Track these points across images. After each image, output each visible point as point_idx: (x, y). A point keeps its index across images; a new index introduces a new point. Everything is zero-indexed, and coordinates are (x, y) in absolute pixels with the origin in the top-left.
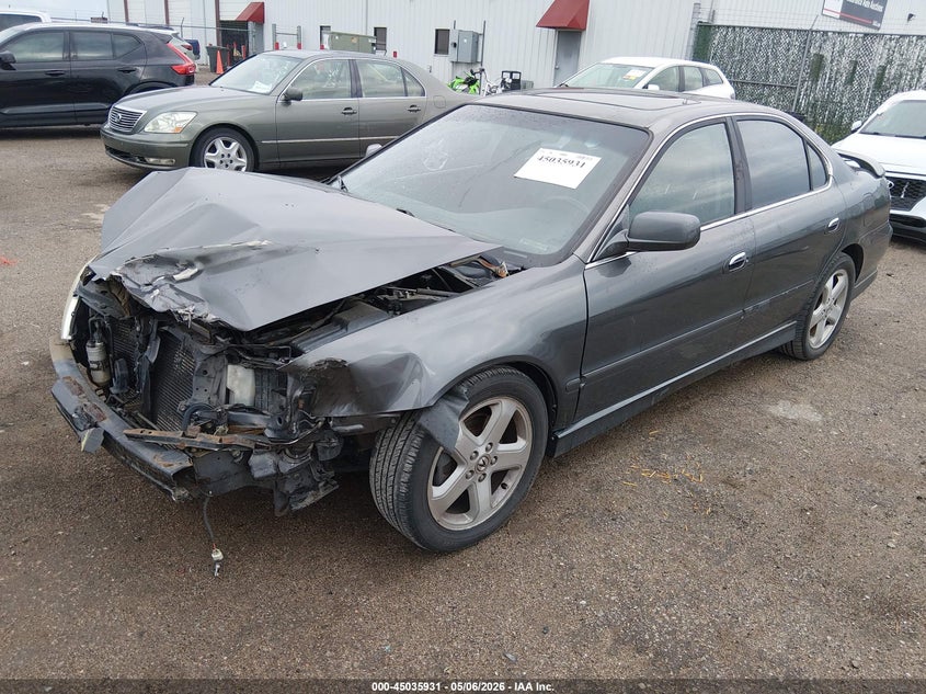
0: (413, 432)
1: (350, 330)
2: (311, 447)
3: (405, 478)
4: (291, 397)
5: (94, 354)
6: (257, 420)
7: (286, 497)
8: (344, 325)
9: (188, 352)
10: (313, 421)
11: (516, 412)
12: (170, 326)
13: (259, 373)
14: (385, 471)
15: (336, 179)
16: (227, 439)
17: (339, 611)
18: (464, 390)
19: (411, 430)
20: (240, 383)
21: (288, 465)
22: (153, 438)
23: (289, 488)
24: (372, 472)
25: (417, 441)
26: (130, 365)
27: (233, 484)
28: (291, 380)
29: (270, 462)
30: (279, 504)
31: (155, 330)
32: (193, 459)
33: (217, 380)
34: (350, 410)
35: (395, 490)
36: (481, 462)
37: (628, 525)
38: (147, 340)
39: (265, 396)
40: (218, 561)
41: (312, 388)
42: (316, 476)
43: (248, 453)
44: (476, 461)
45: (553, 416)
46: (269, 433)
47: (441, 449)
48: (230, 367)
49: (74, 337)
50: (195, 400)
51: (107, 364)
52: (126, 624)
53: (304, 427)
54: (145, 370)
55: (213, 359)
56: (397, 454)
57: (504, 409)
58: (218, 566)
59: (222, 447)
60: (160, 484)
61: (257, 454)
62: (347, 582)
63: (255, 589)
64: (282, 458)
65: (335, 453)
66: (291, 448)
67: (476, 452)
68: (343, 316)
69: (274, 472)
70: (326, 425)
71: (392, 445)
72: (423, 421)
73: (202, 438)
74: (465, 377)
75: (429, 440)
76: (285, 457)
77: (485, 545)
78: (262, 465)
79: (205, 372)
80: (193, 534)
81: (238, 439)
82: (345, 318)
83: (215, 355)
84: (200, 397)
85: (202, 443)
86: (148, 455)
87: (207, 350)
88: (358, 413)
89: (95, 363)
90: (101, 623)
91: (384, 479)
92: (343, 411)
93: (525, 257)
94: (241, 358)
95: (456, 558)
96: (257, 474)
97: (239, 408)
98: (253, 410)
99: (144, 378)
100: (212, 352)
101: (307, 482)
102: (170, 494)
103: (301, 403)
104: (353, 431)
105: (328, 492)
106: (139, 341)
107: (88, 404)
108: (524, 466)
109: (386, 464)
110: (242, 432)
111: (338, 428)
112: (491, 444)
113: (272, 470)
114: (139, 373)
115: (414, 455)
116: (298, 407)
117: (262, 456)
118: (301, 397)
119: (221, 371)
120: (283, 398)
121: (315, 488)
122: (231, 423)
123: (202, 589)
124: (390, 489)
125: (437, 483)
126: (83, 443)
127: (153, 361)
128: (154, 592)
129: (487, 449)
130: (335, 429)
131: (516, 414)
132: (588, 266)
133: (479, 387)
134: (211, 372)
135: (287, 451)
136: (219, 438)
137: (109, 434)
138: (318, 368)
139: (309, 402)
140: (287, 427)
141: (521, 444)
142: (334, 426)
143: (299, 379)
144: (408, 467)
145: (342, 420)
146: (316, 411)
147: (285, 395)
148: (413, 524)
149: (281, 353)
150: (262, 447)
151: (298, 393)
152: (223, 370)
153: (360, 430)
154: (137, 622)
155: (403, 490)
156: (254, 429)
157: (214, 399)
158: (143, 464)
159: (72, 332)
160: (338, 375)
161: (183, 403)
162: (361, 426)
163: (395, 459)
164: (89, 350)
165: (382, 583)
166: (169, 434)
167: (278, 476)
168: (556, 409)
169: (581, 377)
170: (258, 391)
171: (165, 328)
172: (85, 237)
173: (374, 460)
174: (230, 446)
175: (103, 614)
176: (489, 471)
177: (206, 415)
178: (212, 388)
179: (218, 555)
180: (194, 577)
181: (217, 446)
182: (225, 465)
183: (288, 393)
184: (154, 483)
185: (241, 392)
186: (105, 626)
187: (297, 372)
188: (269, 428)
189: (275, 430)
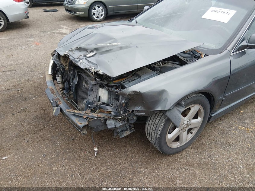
0: (163, 117)
1: (142, 79)
2: (126, 119)
3: (159, 132)
4: (121, 103)
5: (59, 79)
6: (109, 108)
7: (118, 133)
8: (139, 77)
9: (87, 82)
10: (128, 111)
11: (200, 109)
12: (81, 72)
13: (110, 92)
14: (152, 128)
15: (133, 19)
16: (99, 115)
17: (135, 173)
18: (183, 103)
19: (162, 116)
20: (103, 95)
21: (119, 124)
22: (76, 113)
23: (119, 130)
24: (146, 127)
25: (164, 120)
26: (69, 84)
27: (101, 128)
28: (121, 97)
29: (113, 123)
30: (115, 135)
31: (76, 73)
32: (88, 122)
33: (96, 93)
34: (141, 108)
35: (155, 136)
36: (185, 126)
37: (235, 149)
38: (74, 77)
39: (111, 100)
40: (96, 151)
41: (128, 100)
42: (128, 127)
43: (106, 120)
44: (183, 126)
45: (211, 109)
46: (113, 113)
47: (172, 123)
48: (100, 89)
49: (52, 74)
50: (89, 99)
51: (62, 82)
52: (67, 172)
53: (125, 112)
54: (74, 86)
55: (95, 86)
56: (156, 123)
57: (195, 108)
58: (96, 153)
59: (98, 118)
60: (78, 129)
61: (109, 120)
62: (137, 162)
63: (107, 161)
64: (117, 122)
65: (134, 121)
66: (120, 119)
67: (184, 123)
68: (139, 73)
69: (114, 127)
70: (132, 112)
71: (154, 120)
72: (167, 114)
73: (91, 114)
74: (183, 99)
75: (168, 120)
76: (118, 121)
77: (184, 152)
78: (111, 124)
79: (92, 90)
80: (89, 139)
81: (103, 115)
82: (140, 74)
83: (96, 84)
84: (91, 99)
85: (91, 116)
86: (74, 119)
87: (93, 82)
88: (144, 110)
89: (59, 82)
90: (60, 170)
91: (151, 131)
92: (138, 108)
93: (207, 50)
94: (104, 86)
95: (174, 156)
96: (109, 127)
97: (103, 103)
98: (108, 104)
99: (73, 89)
100: (94, 83)
101: (125, 128)
102: (81, 133)
103: (124, 105)
104: (141, 115)
105: (131, 132)
106: (72, 77)
107: (56, 97)
108: (199, 126)
109: (152, 126)
110: (104, 112)
111: (136, 114)
112: (189, 120)
113: (113, 126)
114: (72, 87)
115: (163, 125)
116: (123, 106)
117: (110, 121)
118: (124, 103)
119: (97, 90)
120: (118, 102)
121: (127, 130)
122: (100, 108)
123: (91, 160)
124: (153, 135)
125: (169, 133)
126: (54, 112)
127: (76, 83)
128: (77, 160)
129: (188, 122)
130: (135, 114)
131: (199, 110)
132: (231, 54)
133: (188, 101)
134: (94, 90)
135: (119, 120)
136: (96, 114)
137: (62, 109)
138: (131, 94)
139: (127, 104)
140: (119, 112)
141: (199, 119)
142: (135, 113)
143: (124, 97)
144: (160, 129)
145: (138, 111)
146: (129, 108)
147: (119, 102)
148: (160, 147)
149: (118, 87)
150: (110, 118)
151: (123, 101)
152: (98, 90)
153: (144, 115)
154: (71, 170)
155: (158, 136)
156: (108, 111)
157: (95, 99)
158: (72, 121)
159: (52, 72)
160: (138, 97)
161: (85, 100)
162: (144, 114)
163: (155, 125)
164: (57, 77)
165: (149, 164)
166: (81, 112)
167: (116, 128)
168: (213, 107)
169: (224, 96)
170: (109, 98)
171: (80, 73)
172: (59, 36)
173: (147, 124)
174: (100, 117)
175: (61, 166)
176: (187, 129)
177: (92, 106)
178: (94, 95)
179: (96, 149)
180: (89, 155)
181: (96, 117)
182: (99, 123)
183: (120, 101)
184: (76, 128)
185: (104, 98)
186: (61, 171)
187: (123, 95)
188: (113, 112)
189: (115, 113)
